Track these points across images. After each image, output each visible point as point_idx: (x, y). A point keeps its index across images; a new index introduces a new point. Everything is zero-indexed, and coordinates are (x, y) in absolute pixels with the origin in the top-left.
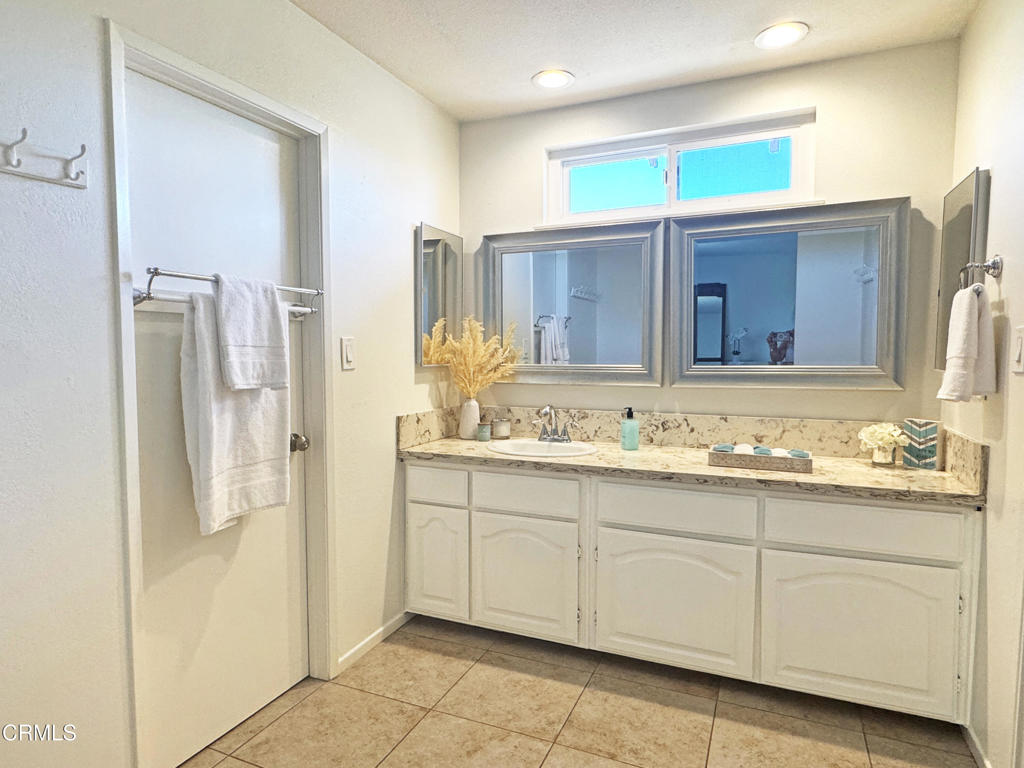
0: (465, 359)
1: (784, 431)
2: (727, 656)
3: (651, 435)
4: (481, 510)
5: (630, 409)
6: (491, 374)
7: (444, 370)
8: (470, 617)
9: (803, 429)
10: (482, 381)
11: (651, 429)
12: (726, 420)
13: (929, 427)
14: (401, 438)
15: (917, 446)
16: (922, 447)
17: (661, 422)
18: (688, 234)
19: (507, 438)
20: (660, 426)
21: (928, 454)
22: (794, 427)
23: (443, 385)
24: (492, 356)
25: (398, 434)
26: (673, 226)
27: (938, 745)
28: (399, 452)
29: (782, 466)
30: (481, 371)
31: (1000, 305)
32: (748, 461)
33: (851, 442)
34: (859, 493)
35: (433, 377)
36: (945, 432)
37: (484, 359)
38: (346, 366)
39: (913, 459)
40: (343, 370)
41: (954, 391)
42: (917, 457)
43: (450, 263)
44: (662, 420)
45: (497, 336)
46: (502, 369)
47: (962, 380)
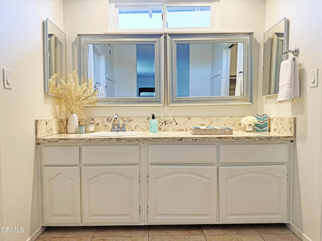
0: (71, 93)
1: (212, 122)
2: (206, 215)
3: (160, 127)
4: (86, 165)
5: (153, 115)
6: (84, 101)
7: (58, 98)
8: (81, 222)
9: (218, 121)
10: (80, 104)
11: (160, 124)
12: (190, 119)
13: (264, 116)
14: (38, 132)
15: (260, 124)
16: (262, 124)
17: (164, 121)
18: (174, 41)
19: (93, 132)
20: (164, 123)
21: (264, 126)
22: (215, 120)
23: (57, 107)
24: (84, 92)
25: (36, 129)
26: (168, 36)
27: (283, 233)
28: (37, 139)
29: (221, 132)
30: (78, 100)
31: (300, 65)
32: (208, 131)
33: (235, 125)
34: (255, 139)
35: (53, 102)
36: (270, 118)
37: (81, 94)
38: (6, 86)
39: (258, 129)
40: (4, 88)
41: (287, 97)
42: (261, 128)
43: (58, 47)
44: (165, 120)
45: (85, 83)
46: (89, 99)
47: (290, 92)
